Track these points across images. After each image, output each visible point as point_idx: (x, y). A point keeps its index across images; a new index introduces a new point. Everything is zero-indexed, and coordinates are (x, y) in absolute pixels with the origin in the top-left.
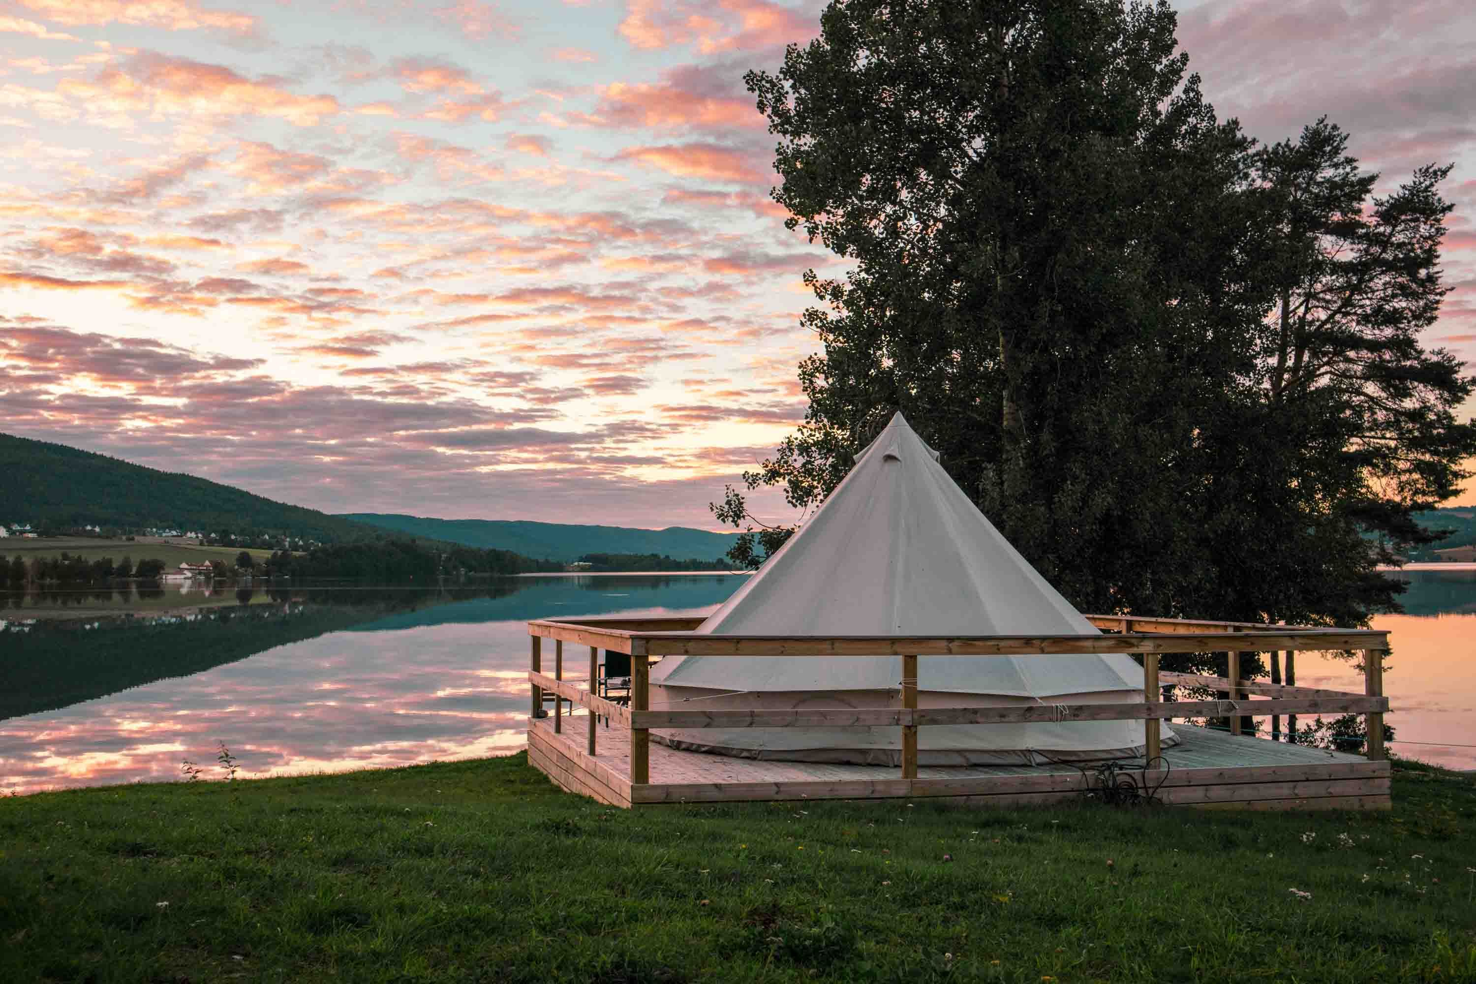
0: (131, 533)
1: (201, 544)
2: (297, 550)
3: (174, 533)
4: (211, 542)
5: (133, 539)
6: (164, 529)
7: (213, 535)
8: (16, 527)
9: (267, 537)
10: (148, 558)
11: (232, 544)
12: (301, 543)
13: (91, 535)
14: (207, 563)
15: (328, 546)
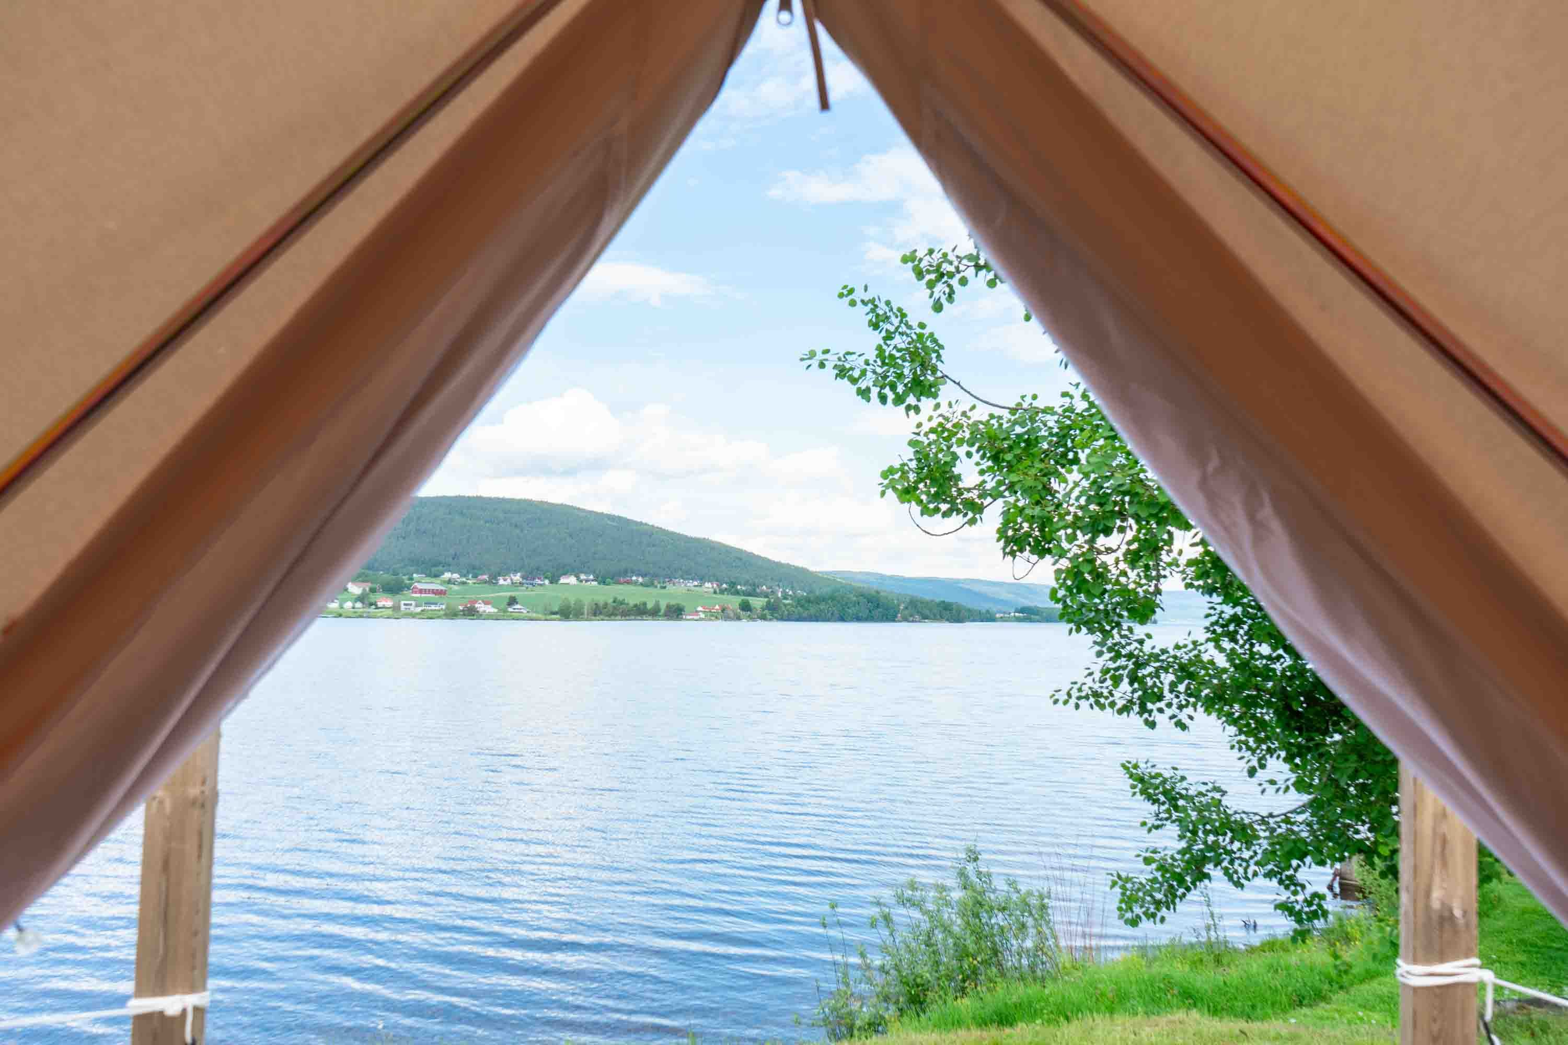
0: (664, 582)
1: (715, 592)
2: (787, 599)
3: (696, 583)
4: (722, 592)
5: (665, 588)
6: (688, 579)
7: (724, 586)
8: (583, 577)
9: (764, 587)
10: (673, 602)
11: (737, 593)
12: (791, 593)
13: (636, 583)
14: (717, 607)
15: (811, 595)
